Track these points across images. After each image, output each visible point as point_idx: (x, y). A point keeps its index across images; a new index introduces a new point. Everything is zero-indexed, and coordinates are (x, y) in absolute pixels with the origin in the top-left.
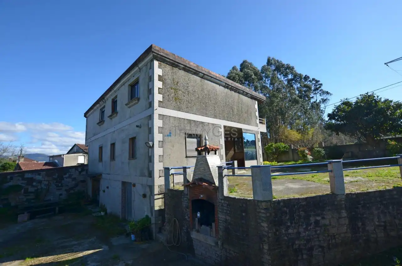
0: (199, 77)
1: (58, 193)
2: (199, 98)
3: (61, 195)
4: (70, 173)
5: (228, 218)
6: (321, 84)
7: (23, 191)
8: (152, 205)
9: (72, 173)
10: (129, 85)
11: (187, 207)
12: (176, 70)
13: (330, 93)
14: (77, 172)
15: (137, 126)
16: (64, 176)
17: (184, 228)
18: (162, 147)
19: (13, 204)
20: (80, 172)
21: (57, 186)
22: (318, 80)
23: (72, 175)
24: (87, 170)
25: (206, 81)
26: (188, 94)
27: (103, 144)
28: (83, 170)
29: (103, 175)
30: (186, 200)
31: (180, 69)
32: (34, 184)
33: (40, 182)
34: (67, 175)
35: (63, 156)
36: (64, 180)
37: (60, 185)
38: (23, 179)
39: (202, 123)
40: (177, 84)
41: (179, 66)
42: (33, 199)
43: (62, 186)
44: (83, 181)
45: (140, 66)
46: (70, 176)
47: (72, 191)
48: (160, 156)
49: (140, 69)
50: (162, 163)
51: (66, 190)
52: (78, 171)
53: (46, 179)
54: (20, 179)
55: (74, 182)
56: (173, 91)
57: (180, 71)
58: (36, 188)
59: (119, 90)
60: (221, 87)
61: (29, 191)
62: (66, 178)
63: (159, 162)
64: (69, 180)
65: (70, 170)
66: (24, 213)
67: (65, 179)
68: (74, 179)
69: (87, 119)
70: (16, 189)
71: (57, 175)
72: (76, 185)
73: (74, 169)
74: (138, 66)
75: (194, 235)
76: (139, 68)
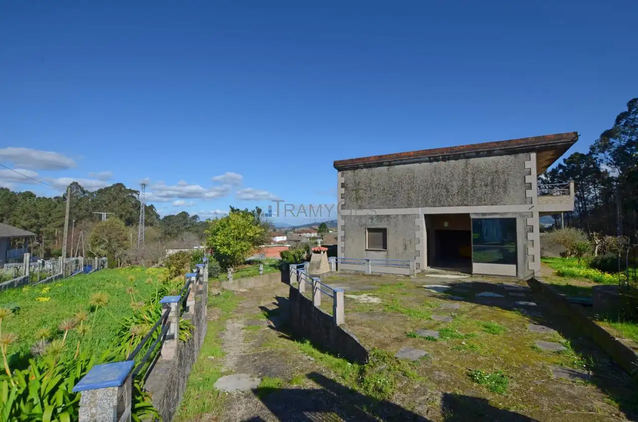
0: (386, 166)
2: (384, 190)
12: (357, 171)
18: (344, 241)
25: (396, 167)
26: (371, 190)
31: (362, 169)
39: (388, 216)
40: (358, 184)
41: (360, 167)
48: (342, 248)
50: (343, 254)
56: (354, 192)
57: (362, 171)
60: (423, 163)
63: (342, 252)
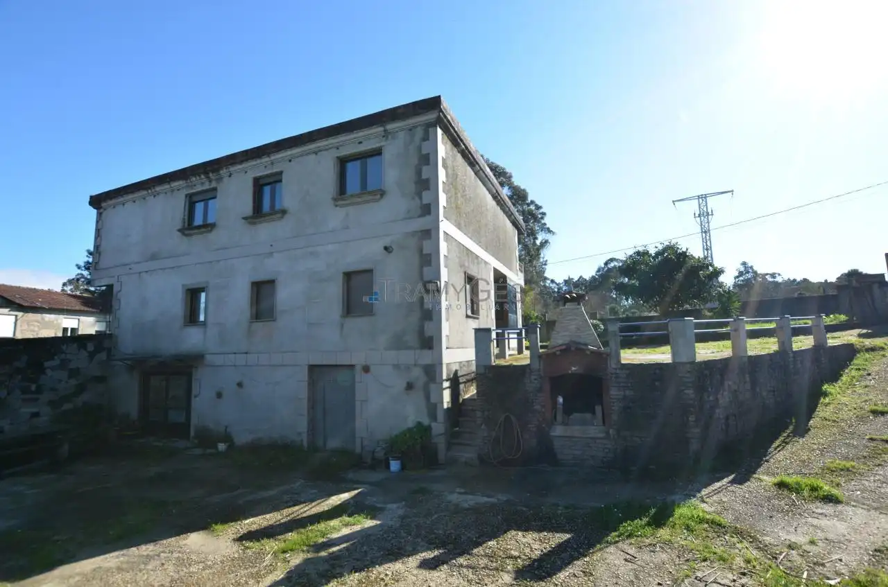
0: (473, 171)
1: (27, 410)
2: (473, 210)
3: (36, 415)
4: (63, 356)
5: (628, 393)
6: (544, 214)
8: (433, 400)
9: (69, 356)
10: (337, 157)
11: (540, 390)
12: (455, 150)
13: (552, 231)
14: (84, 354)
15: (386, 248)
16: (47, 364)
17: (530, 426)
20: (91, 356)
21: (26, 391)
22: (540, 205)
23: (70, 360)
24: (109, 350)
26: (466, 201)
27: (207, 282)
28: (98, 350)
29: (207, 356)
30: (535, 379)
31: (459, 152)
34: (56, 362)
36: (44, 373)
37: (33, 387)
40: (457, 178)
41: (459, 147)
43: (39, 390)
44: (100, 379)
45: (390, 127)
46: (63, 364)
47: (67, 406)
48: (446, 309)
50: (448, 323)
51: (51, 403)
52: (86, 349)
55: (73, 382)
56: (454, 190)
57: (459, 155)
59: (290, 161)
60: (490, 195)
62: (53, 369)
63: (446, 320)
64: (63, 375)
67: (48, 371)
68: (74, 373)
69: (99, 215)
71: (25, 358)
72: (81, 389)
73: (75, 345)
74: (384, 126)
75: (558, 431)
76: (385, 131)
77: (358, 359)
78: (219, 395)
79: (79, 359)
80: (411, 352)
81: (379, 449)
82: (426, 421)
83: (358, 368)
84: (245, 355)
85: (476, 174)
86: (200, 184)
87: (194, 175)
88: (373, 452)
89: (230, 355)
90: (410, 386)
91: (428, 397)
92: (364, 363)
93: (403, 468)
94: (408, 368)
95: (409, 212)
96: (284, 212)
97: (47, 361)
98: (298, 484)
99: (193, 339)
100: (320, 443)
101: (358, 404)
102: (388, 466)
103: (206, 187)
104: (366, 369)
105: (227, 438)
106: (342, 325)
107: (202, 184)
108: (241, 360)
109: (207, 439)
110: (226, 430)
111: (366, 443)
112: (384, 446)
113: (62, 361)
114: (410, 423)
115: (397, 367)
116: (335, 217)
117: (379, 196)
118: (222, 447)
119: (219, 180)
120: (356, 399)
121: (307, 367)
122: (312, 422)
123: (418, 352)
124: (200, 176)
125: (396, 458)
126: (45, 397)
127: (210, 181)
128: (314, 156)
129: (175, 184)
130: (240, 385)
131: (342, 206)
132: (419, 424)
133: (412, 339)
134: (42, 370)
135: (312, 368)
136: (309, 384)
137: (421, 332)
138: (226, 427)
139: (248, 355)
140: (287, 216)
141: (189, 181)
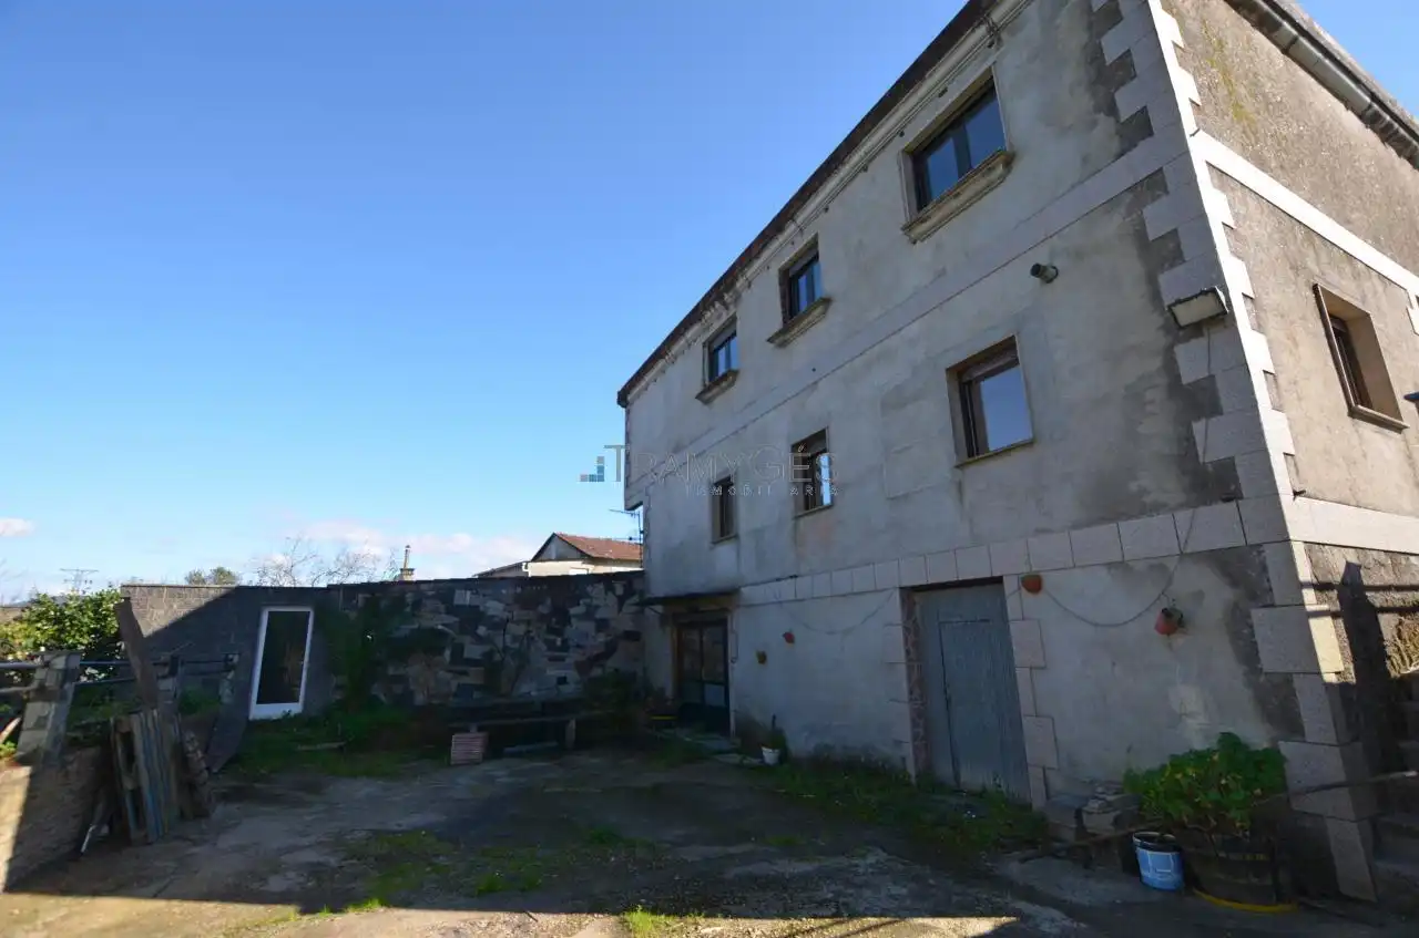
1: (553, 672)
2: (1301, 136)
3: (562, 680)
4: (588, 601)
7: (447, 653)
9: (595, 602)
10: (904, 151)
14: (612, 597)
15: (1037, 270)
16: (573, 611)
18: (1261, 330)
19: (420, 699)
20: (621, 600)
21: (551, 645)
23: (597, 607)
26: (1266, 106)
28: (629, 592)
29: (743, 589)
32: (482, 630)
33: (500, 625)
34: (581, 608)
35: (526, 567)
36: (570, 624)
37: (559, 643)
38: (452, 609)
40: (1221, 49)
42: (477, 688)
43: (565, 647)
44: (633, 636)
46: (588, 615)
47: (597, 672)
48: (1265, 374)
49: (995, 32)
50: (1284, 415)
51: (579, 666)
52: (614, 593)
53: (517, 613)
54: (442, 607)
55: (602, 638)
56: (1218, 74)
58: (486, 648)
59: (827, 209)
60: (1350, 112)
61: (466, 655)
62: (578, 616)
63: (1274, 407)
64: (589, 626)
65: (589, 589)
66: (467, 731)
67: (573, 620)
68: (602, 625)
69: (628, 413)
70: (431, 642)
72: (610, 649)
73: (601, 586)
77: (1007, 563)
78: (762, 658)
79: (606, 605)
80: (1160, 521)
81: (1094, 805)
82: (1256, 735)
83: (1010, 585)
84: (793, 580)
85: (1285, 51)
86: (715, 319)
87: (706, 309)
88: (1078, 814)
89: (770, 584)
90: (1172, 622)
91: (1249, 654)
92: (1025, 570)
93: (1190, 879)
94: (1158, 568)
95: (1085, 160)
96: (827, 301)
97: (572, 607)
98: (871, 859)
99: (725, 564)
100: (944, 770)
101: (1022, 675)
102: (1132, 867)
103: (725, 318)
104: (1033, 584)
105: (777, 739)
106: (960, 487)
107: (719, 317)
108: (787, 589)
109: (750, 737)
110: (773, 723)
111: (1057, 783)
112: (1110, 798)
113: (588, 606)
114: (1197, 733)
115: (1120, 567)
116: (916, 265)
117: (1000, 169)
118: (769, 755)
119: (737, 299)
120: (1016, 663)
121: (897, 594)
122: (920, 717)
123: (1183, 516)
124: (714, 306)
125: (1161, 845)
126: (573, 656)
127: (727, 308)
128: (862, 175)
129: (689, 334)
130: (789, 638)
131: (927, 235)
132: (1230, 742)
133: (1156, 480)
134: (565, 619)
135: (910, 593)
136: (906, 629)
137: (1186, 452)
138: (774, 717)
139: (798, 579)
140: (833, 307)
141: (703, 321)
